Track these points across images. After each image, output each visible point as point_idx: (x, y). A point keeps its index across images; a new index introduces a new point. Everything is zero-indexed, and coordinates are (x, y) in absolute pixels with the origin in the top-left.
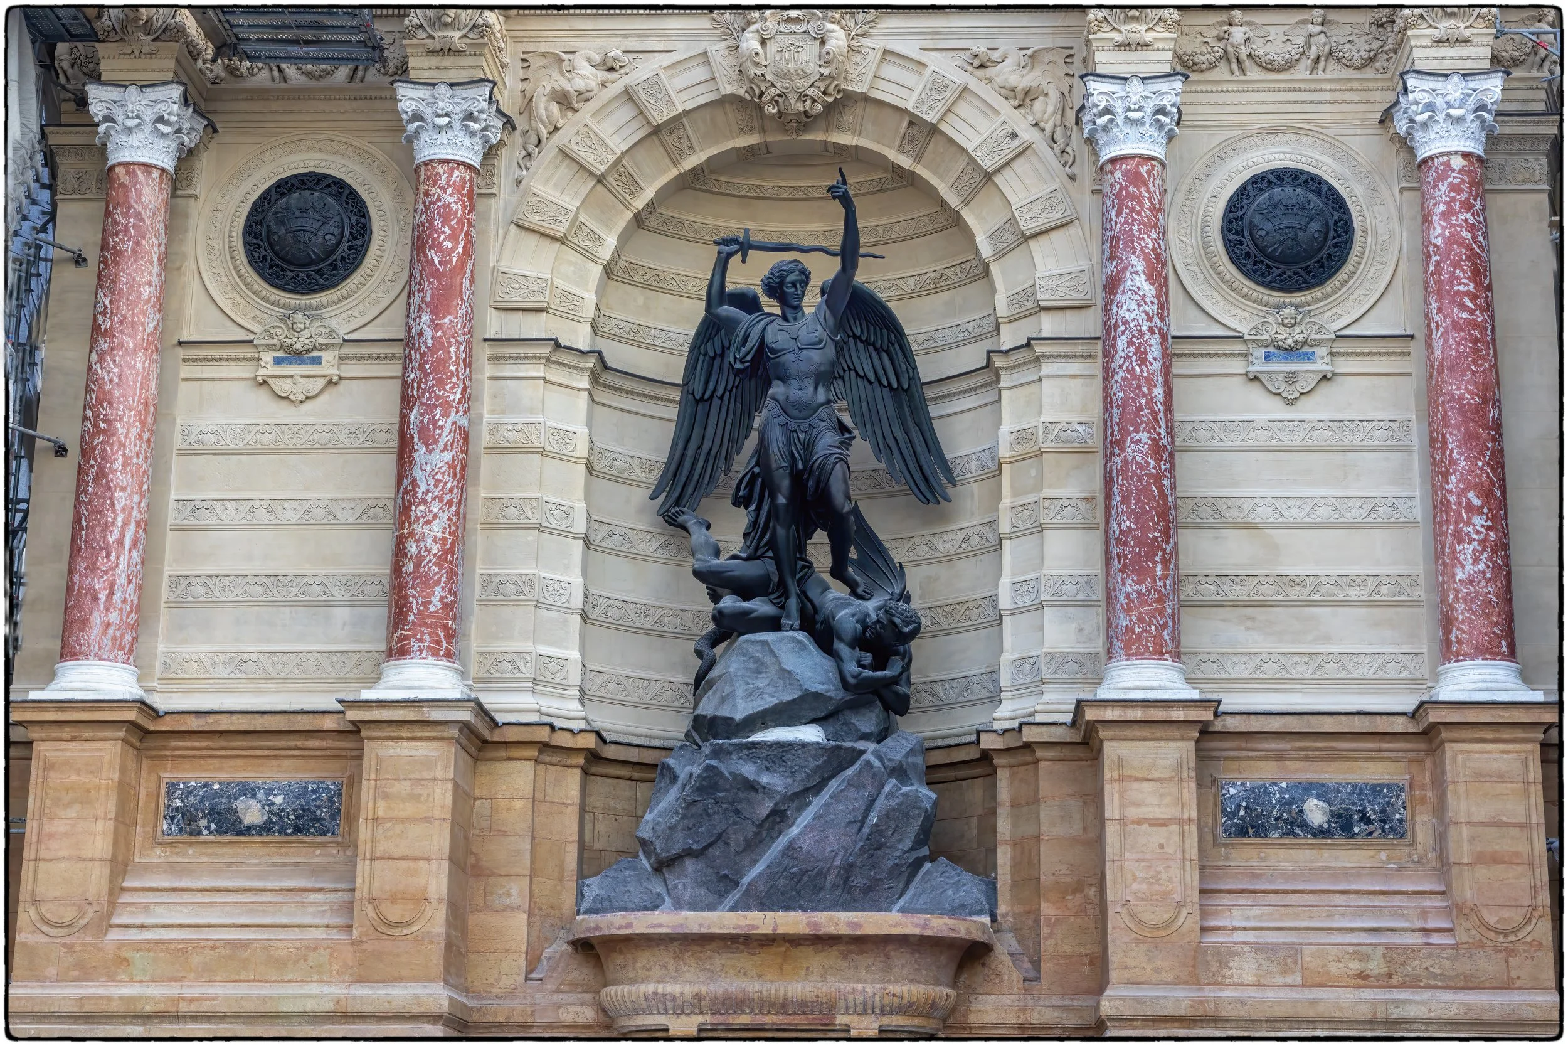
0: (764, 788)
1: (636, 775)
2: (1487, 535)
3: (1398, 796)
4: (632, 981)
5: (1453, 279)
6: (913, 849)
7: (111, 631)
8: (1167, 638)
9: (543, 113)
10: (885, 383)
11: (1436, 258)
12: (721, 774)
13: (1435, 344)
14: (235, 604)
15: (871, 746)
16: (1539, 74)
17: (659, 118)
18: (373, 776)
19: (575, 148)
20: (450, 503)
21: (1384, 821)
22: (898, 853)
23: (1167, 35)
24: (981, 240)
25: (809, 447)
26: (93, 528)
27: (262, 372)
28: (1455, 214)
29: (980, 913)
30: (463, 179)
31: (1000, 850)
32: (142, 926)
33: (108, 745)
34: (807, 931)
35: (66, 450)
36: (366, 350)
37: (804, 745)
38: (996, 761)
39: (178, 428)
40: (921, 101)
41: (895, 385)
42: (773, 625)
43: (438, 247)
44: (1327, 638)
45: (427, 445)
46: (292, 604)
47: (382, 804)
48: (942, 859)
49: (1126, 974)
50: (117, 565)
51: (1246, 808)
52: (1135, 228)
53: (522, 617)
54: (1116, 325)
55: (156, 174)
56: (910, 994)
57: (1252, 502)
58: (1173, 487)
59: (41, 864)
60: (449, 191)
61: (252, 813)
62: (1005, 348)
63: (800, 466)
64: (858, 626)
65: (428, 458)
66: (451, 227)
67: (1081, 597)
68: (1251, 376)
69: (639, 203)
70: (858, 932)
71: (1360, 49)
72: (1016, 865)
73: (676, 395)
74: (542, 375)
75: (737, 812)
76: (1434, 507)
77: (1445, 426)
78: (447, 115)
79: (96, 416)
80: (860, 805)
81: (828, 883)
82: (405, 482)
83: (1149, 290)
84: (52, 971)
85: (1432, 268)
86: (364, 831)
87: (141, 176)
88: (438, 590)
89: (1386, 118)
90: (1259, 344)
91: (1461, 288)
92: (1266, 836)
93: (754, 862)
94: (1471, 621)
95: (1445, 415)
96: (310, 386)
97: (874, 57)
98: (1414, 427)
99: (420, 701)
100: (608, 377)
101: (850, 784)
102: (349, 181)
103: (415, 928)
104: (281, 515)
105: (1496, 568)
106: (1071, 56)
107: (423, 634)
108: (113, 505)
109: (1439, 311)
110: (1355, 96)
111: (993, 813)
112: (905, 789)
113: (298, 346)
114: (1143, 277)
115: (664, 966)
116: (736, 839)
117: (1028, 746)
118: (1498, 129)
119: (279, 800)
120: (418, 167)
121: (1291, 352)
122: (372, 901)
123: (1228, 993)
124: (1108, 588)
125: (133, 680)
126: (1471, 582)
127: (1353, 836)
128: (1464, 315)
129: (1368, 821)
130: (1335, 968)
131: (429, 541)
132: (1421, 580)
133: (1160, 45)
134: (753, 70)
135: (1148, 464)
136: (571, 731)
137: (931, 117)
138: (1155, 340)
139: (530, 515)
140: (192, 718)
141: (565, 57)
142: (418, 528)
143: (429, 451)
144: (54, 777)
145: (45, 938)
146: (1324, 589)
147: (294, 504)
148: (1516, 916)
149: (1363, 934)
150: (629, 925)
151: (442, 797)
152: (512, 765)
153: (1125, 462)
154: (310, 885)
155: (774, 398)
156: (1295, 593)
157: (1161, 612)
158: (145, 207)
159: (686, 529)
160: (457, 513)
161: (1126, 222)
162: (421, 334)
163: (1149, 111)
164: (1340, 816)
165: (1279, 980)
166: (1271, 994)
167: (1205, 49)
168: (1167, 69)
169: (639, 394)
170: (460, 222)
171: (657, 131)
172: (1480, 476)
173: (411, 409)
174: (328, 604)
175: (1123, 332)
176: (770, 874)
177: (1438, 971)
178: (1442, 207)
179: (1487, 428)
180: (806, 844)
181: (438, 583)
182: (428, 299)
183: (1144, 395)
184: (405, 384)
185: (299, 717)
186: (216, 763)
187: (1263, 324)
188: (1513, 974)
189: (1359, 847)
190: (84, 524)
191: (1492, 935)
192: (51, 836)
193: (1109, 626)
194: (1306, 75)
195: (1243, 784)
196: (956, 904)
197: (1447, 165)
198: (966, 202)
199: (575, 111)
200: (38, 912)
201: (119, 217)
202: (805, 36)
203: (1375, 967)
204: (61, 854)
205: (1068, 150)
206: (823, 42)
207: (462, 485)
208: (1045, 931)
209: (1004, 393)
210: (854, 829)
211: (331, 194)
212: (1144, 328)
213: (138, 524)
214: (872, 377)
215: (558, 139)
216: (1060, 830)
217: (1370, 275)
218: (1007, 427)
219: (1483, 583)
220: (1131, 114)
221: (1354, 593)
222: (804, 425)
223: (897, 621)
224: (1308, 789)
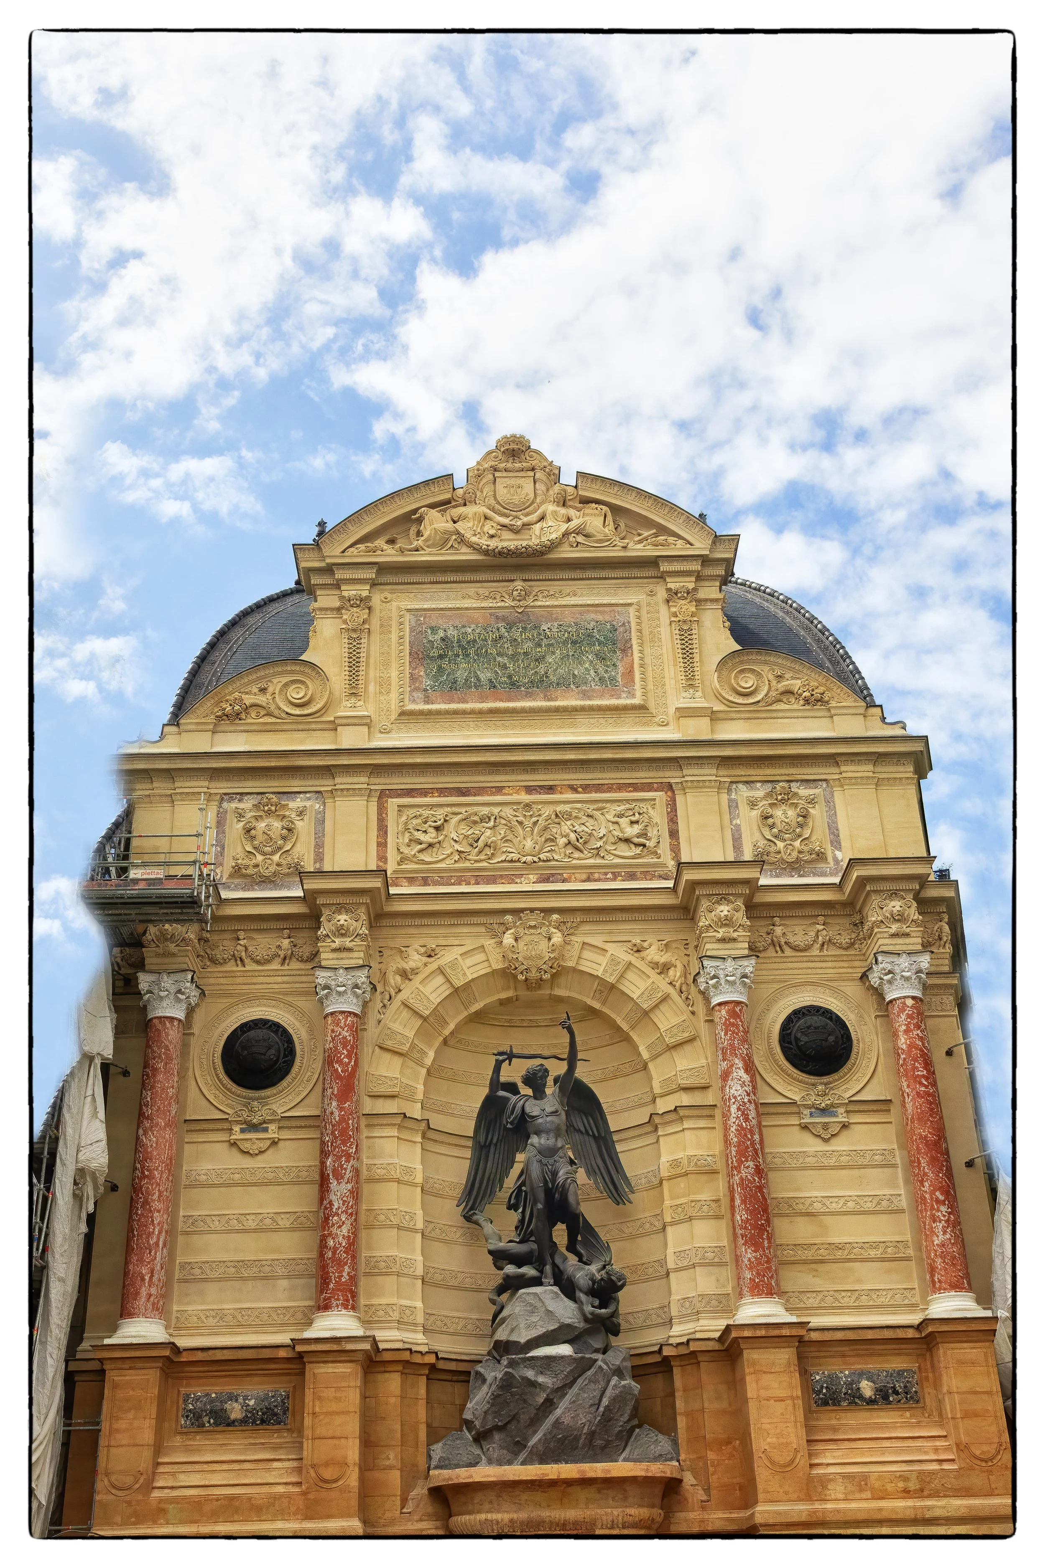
0: (540, 1384)
1: (455, 1378)
2: (949, 1217)
3: (913, 1377)
4: (470, 1513)
5: (914, 1068)
6: (629, 1420)
7: (152, 1299)
8: (773, 1284)
9: (392, 981)
10: (591, 1133)
11: (903, 1056)
12: (513, 1376)
13: (907, 1105)
14: (219, 1280)
15: (599, 1356)
16: (943, 951)
17: (458, 983)
18: (312, 1386)
19: (411, 1001)
20: (351, 1214)
21: (906, 1393)
22: (621, 1424)
23: (744, 933)
24: (642, 1049)
25: (555, 1174)
26: (141, 1236)
27: (233, 1137)
28: (911, 1031)
29: (671, 1459)
30: (353, 1022)
31: (679, 1418)
32: (172, 1488)
33: (151, 1371)
34: (577, 1476)
35: (117, 1187)
36: (294, 1123)
37: (563, 1357)
38: (672, 1363)
39: (184, 1172)
40: (605, 971)
41: (597, 1134)
42: (537, 1282)
43: (340, 1062)
44: (859, 1281)
45: (338, 1180)
46: (255, 1278)
47: (317, 1403)
48: (646, 1426)
49: (769, 1496)
50: (155, 1258)
51: (827, 1388)
52: (736, 1042)
53: (390, 1282)
54: (730, 1099)
55: (176, 1023)
56: (640, 1515)
57: (810, 1200)
58: (769, 1194)
59: (113, 1450)
60: (346, 1029)
61: (235, 1411)
62: (660, 1112)
63: (550, 1185)
64: (590, 1282)
65: (338, 1188)
66: (347, 1051)
67: (716, 1260)
68: (803, 1125)
69: (447, 1032)
70: (608, 1476)
71: (845, 939)
72: (689, 1429)
73: (470, 1143)
74: (396, 1134)
75: (525, 1401)
76: (917, 1201)
77: (918, 1153)
78: (344, 986)
79: (143, 1167)
80: (597, 1393)
81: (580, 1445)
82: (325, 1202)
83: (746, 1077)
84: (118, 1519)
85: (901, 1062)
86: (308, 1421)
87: (168, 1025)
88: (346, 1267)
89: (864, 977)
90: (806, 1107)
91: (919, 1073)
92: (839, 1405)
93: (535, 1432)
94: (946, 1269)
95: (918, 1147)
96: (262, 1145)
97: (577, 946)
98: (897, 1153)
99: (340, 1338)
100: (430, 1134)
101: (590, 1381)
102: (282, 1023)
103: (340, 1483)
104: (245, 1224)
105: (956, 1237)
106: (687, 944)
107: (338, 1295)
108: (153, 1221)
109: (908, 1086)
110: (845, 964)
111: (672, 1394)
112: (623, 1383)
113: (255, 1121)
114: (743, 1071)
115: (491, 1502)
116: (524, 1418)
117: (693, 1353)
118: (929, 982)
119: (252, 1403)
120: (327, 1015)
121: (824, 1111)
122: (313, 1466)
123: (829, 1506)
124: (736, 1256)
125: (162, 1329)
126: (943, 1245)
127: (890, 1403)
128: (923, 1089)
129: (896, 1393)
130: (890, 1487)
131: (341, 1238)
132: (910, 1244)
133: (740, 939)
134: (511, 955)
135: (755, 1180)
136: (421, 1352)
137: (611, 979)
138: (752, 1107)
139: (392, 1219)
140: (199, 1352)
141: (403, 949)
142: (334, 1230)
143: (339, 1183)
144: (120, 1394)
145: (113, 1497)
146: (855, 1251)
147: (253, 1217)
148: (990, 1449)
149: (903, 1464)
150: (471, 1476)
151: (353, 1397)
152: (387, 1375)
153: (742, 1179)
154: (272, 1457)
155: (532, 1145)
156: (839, 1254)
157: (769, 1268)
158: (171, 1042)
159: (478, 1224)
160: (356, 1220)
161: (730, 1039)
162: (332, 1113)
163: (738, 976)
164: (881, 1391)
165: (858, 1496)
166: (854, 1505)
167: (761, 939)
168: (746, 952)
169: (446, 1143)
170: (352, 1046)
171: (456, 990)
172: (941, 1182)
173: (327, 1158)
174: (274, 1278)
175: (734, 1103)
176: (545, 1440)
177: (950, 1486)
178: (904, 1027)
179: (942, 1154)
180: (567, 1420)
181: (346, 1264)
182: (336, 1092)
183: (749, 1140)
184: (323, 1143)
185: (264, 1350)
186: (212, 1380)
187: (807, 1095)
188: (993, 1486)
189: (893, 1409)
190: (136, 1233)
191: (979, 1463)
192: (118, 1431)
193: (739, 1278)
194: (817, 953)
195: (823, 1373)
196: (657, 1455)
197: (904, 1003)
198: (633, 1028)
199: (410, 980)
200: (109, 1481)
201: (155, 1049)
202: (540, 936)
203: (913, 1485)
204: (124, 1442)
205: (690, 997)
206: (550, 939)
207: (356, 1204)
208: (711, 1469)
209: (661, 1139)
210: (593, 1409)
211: (272, 1031)
212: (746, 1100)
213: (166, 1232)
214: (583, 1129)
215: (402, 996)
216: (716, 1406)
217: (863, 1065)
218: (665, 1158)
219: (950, 1246)
220: (728, 978)
221: (873, 1253)
222: (551, 1161)
223: (613, 1278)
224: (861, 1375)
